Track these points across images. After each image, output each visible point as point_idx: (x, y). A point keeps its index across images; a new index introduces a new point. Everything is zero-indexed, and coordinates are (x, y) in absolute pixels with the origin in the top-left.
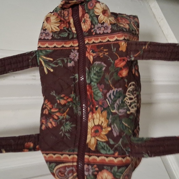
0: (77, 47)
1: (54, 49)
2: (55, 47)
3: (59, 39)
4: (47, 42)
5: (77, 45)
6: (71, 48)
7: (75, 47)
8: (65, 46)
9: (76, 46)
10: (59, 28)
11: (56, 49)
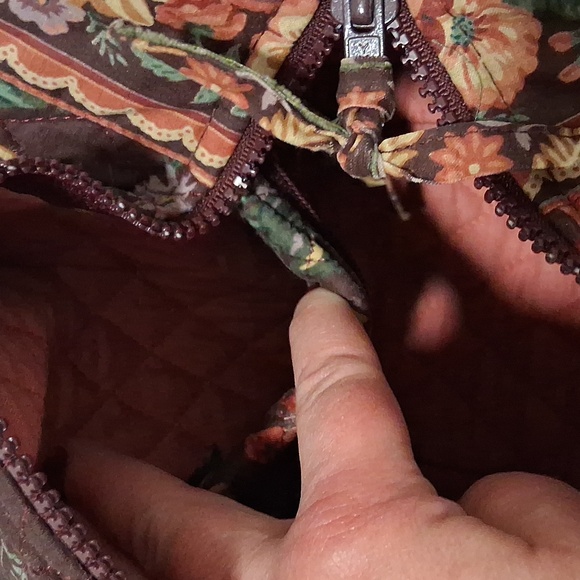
0: (207, 169)
1: (48, 100)
2: (61, 93)
3: (117, 73)
4: (18, 35)
5: (217, 161)
6: (170, 154)
7: (198, 163)
8: (136, 119)
9: (205, 161)
10: (153, 13)
11: (62, 105)
